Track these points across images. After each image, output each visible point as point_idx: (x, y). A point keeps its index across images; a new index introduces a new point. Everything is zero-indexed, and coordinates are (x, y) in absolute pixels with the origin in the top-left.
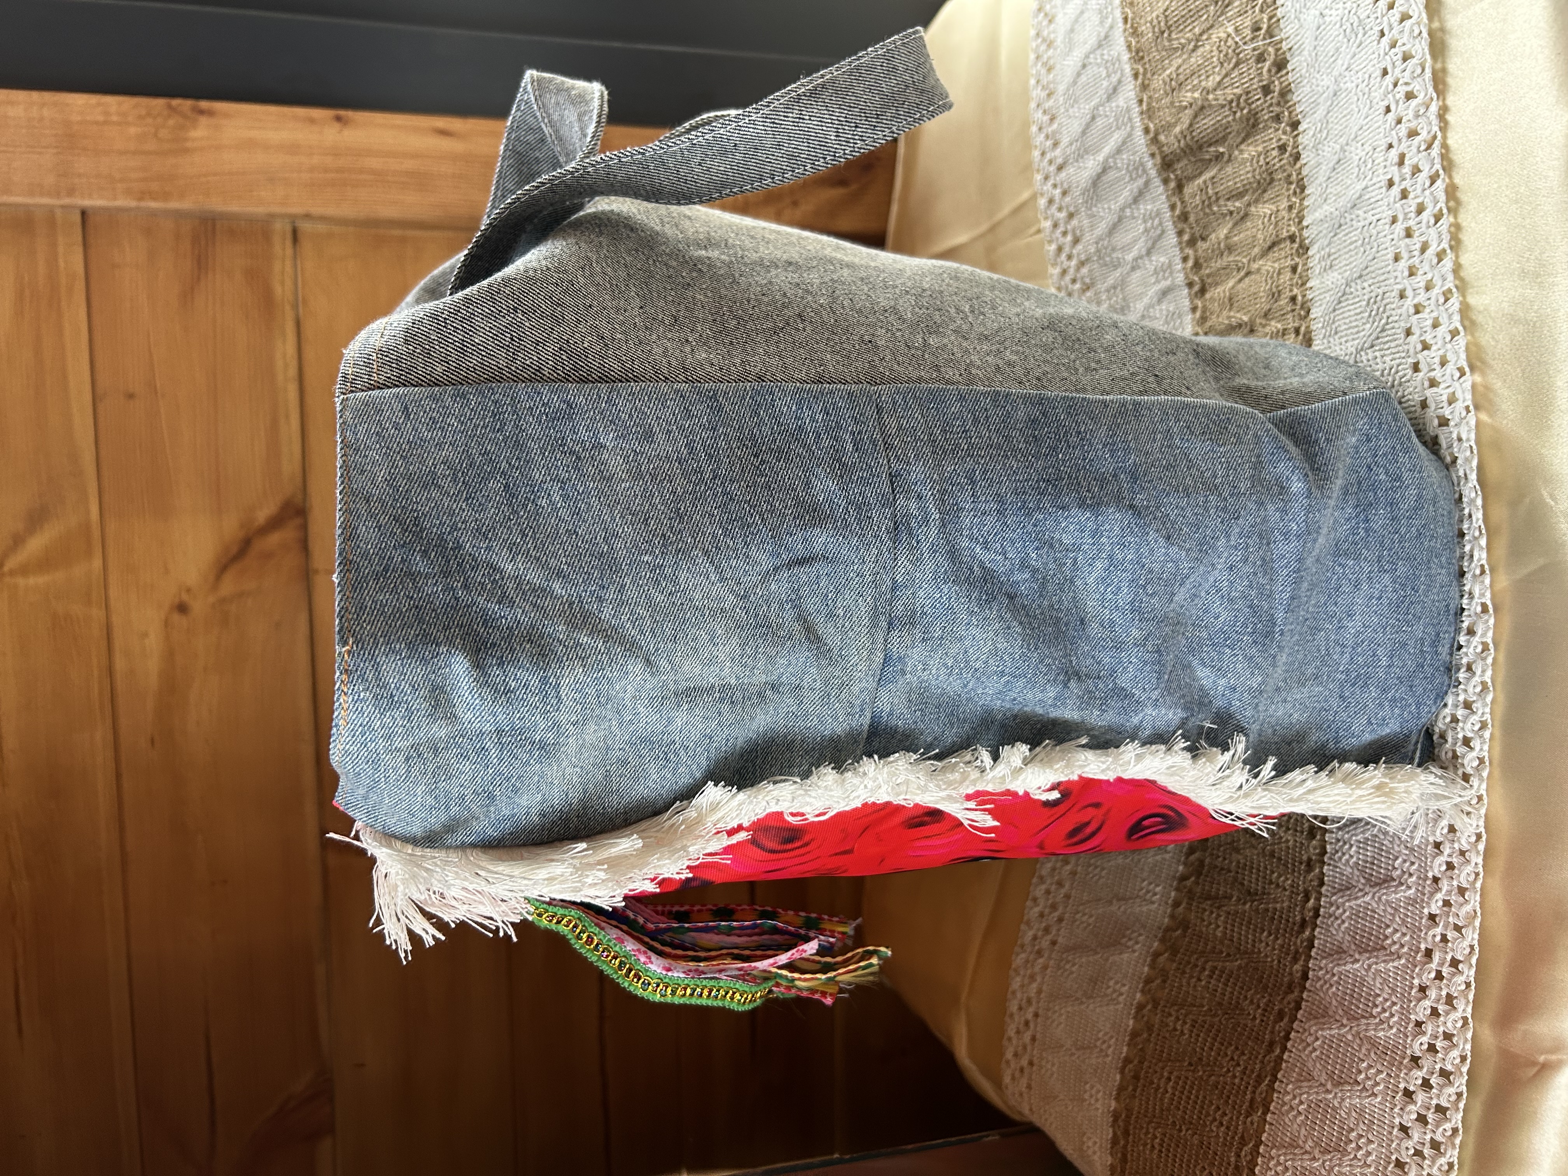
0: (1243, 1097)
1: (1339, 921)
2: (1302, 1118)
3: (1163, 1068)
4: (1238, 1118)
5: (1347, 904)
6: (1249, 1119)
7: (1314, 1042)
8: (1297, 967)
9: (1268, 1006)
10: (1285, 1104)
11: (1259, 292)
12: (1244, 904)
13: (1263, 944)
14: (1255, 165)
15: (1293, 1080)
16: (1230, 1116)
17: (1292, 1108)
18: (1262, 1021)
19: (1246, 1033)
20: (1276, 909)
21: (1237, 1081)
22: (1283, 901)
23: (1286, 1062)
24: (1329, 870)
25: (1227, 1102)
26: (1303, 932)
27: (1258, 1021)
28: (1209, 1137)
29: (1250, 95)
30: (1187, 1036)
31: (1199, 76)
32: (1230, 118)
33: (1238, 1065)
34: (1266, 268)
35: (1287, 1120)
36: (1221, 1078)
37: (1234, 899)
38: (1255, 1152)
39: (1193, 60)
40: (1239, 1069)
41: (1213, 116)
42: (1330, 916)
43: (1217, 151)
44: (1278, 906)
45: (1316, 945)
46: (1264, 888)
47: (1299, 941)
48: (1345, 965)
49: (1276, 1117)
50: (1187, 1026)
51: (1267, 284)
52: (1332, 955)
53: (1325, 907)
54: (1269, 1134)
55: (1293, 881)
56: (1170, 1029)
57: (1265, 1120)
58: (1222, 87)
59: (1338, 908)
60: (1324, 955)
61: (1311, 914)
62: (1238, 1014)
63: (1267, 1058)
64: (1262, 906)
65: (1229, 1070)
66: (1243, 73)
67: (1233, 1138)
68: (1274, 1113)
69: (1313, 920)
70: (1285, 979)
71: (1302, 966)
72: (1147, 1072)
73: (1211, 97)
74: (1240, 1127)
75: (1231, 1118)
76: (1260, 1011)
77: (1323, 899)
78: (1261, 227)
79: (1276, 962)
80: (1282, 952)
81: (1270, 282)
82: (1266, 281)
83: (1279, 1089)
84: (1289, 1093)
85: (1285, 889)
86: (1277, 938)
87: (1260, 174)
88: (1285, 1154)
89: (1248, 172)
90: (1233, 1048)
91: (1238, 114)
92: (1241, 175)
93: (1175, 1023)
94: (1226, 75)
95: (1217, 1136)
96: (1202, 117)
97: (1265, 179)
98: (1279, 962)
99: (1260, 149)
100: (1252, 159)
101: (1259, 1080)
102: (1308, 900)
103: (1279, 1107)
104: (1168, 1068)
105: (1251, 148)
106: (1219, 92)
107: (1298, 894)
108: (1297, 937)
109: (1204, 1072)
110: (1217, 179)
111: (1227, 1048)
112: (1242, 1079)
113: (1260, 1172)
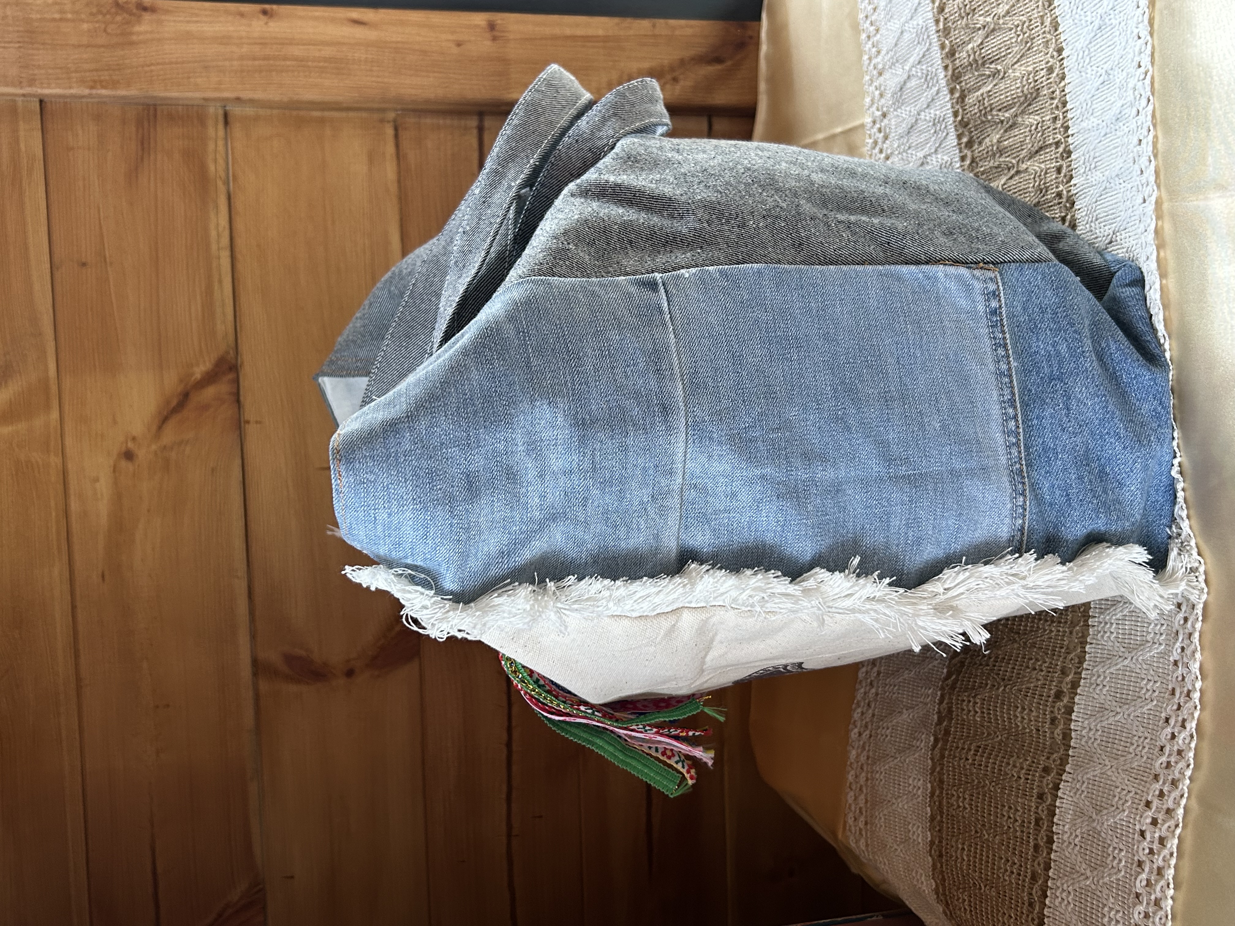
1: (1101, 687)
3: (957, 841)
4: (1026, 863)
5: (1107, 671)
14: (1025, 82)
19: (1013, 793)
24: (1092, 648)
27: (1022, 780)
29: (1031, 23)
30: (969, 809)
32: (1014, 40)
34: (1034, 168)
36: (1005, 836)
40: (1017, 824)
42: (1092, 684)
48: (1107, 719)
49: (1058, 854)
50: (967, 801)
51: (1035, 182)
52: (1095, 715)
53: (1086, 679)
56: (955, 807)
57: (1050, 859)
59: (1099, 676)
68: (1056, 852)
72: (946, 849)
77: (1084, 672)
78: (1028, 134)
81: (1038, 179)
82: (1034, 178)
87: (1028, 90)
89: (1017, 88)
92: (1011, 90)
93: (957, 801)
97: (1032, 94)
99: (1030, 69)
100: (1023, 77)
104: (960, 840)
105: (1022, 68)
109: (989, 835)
110: (990, 94)
111: (1002, 810)
112: (1022, 832)
113: (1051, 902)
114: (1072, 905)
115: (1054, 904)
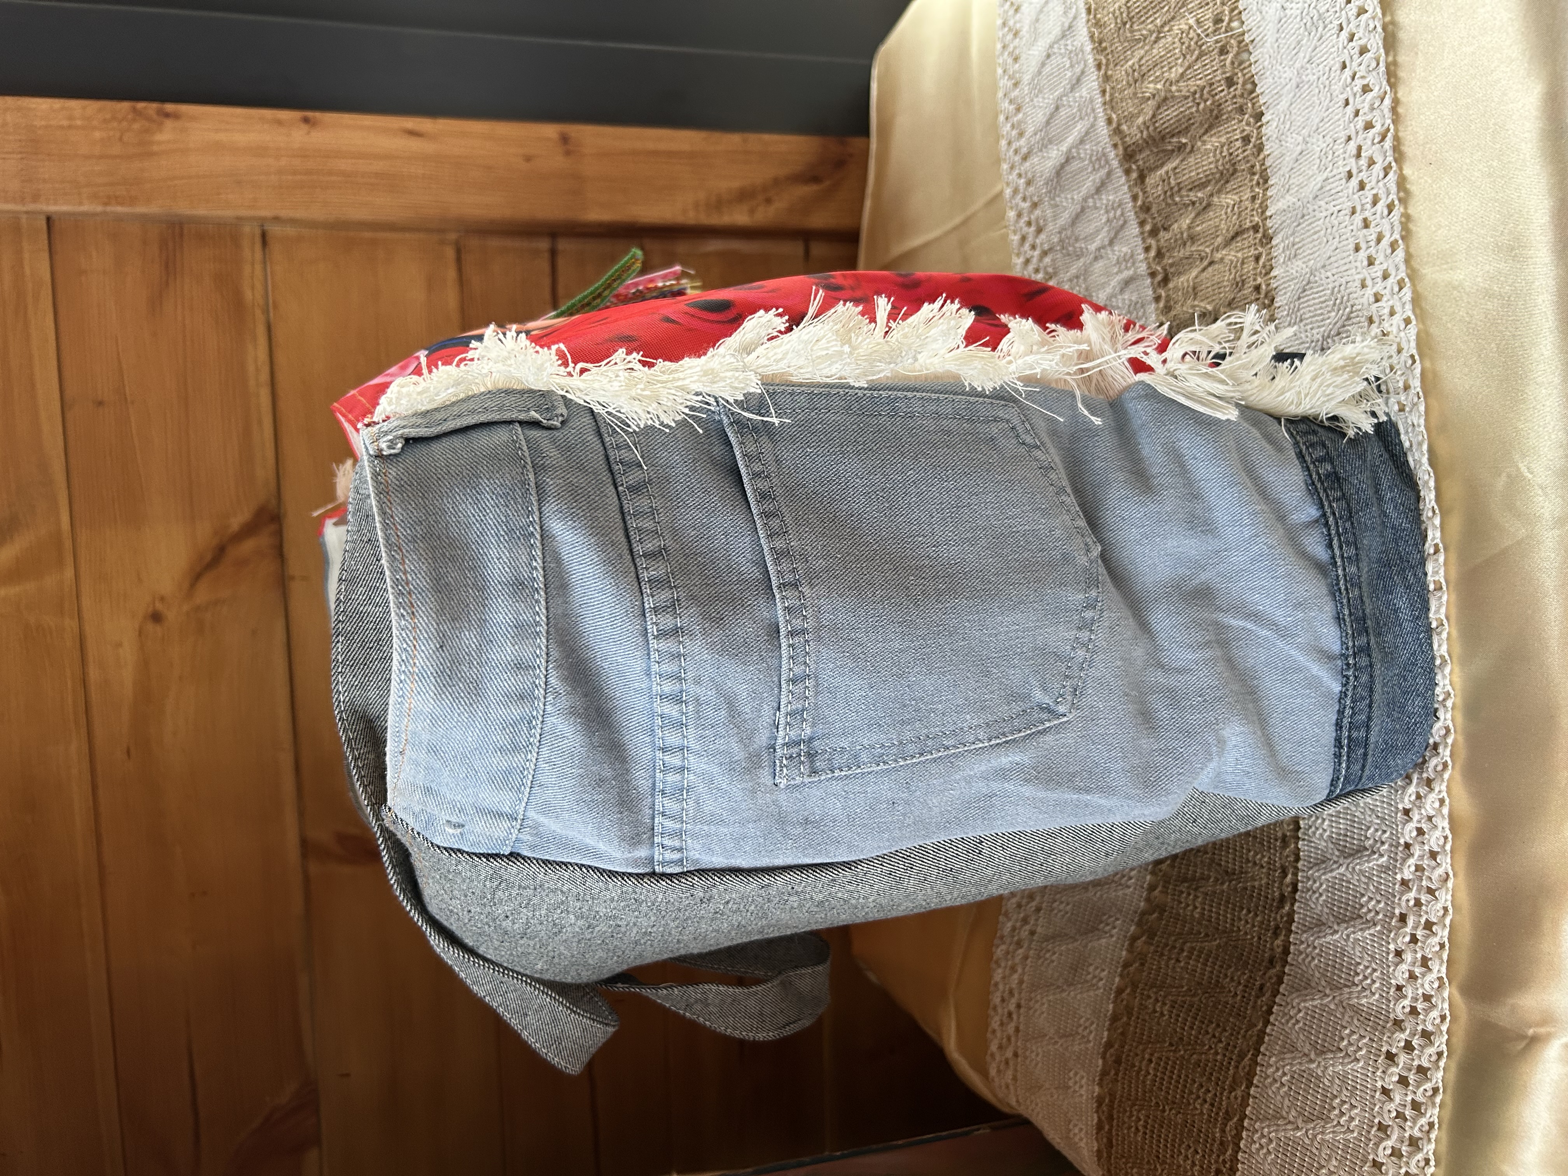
0: (1226, 1072)
1: (1317, 895)
2: (1285, 1089)
3: (1144, 1051)
4: (1221, 1094)
5: (1323, 877)
6: (1233, 1094)
7: (1297, 1014)
8: (1278, 942)
9: (1249, 982)
10: (1268, 1077)
11: (1223, 281)
12: (1222, 884)
13: (1243, 922)
14: (1218, 156)
15: (1276, 1052)
16: (1213, 1092)
17: (1275, 1081)
18: (1244, 997)
19: (1227, 1010)
20: (1254, 887)
21: (1219, 1057)
22: (1261, 879)
23: (1269, 1035)
24: (1304, 845)
25: (1209, 1079)
26: (1283, 907)
27: (1239, 998)
28: (1194, 1115)
29: (1213, 87)
30: (1167, 1017)
31: (1162, 67)
32: (1194, 109)
33: (1221, 1041)
34: (1230, 257)
35: (1270, 1093)
36: (1204, 1056)
37: (1211, 880)
38: (1240, 1127)
39: (1155, 51)
40: (1221, 1045)
41: (1176, 107)
42: (1308, 890)
43: (1180, 142)
44: (1256, 884)
45: (1296, 920)
46: (1242, 867)
47: (1278, 917)
48: (1325, 937)
49: (1259, 1090)
50: (1167, 1007)
51: (1230, 274)
52: (1312, 928)
53: (1302, 882)
54: (1254, 1108)
55: (1270, 858)
56: (1150, 1011)
57: (1249, 1094)
58: (1185, 79)
59: (1315, 882)
60: (1304, 929)
61: (1289, 889)
62: (1219, 992)
63: (1250, 1033)
64: (1241, 885)
65: (1210, 1048)
66: (1205, 65)
67: (1217, 1114)
68: (1257, 1087)
69: (1292, 895)
70: (1266, 955)
71: (1283, 941)
72: (1128, 1055)
73: (1174, 88)
74: (1224, 1103)
75: (1215, 1095)
76: (1241, 987)
77: (1300, 874)
78: (1224, 217)
79: (1255, 939)
80: (1262, 929)
81: (1233, 271)
82: (1230, 270)
83: (1262, 1062)
84: (1272, 1066)
85: (1262, 867)
86: (1256, 915)
87: (1223, 164)
88: (1269, 1126)
89: (1210, 163)
90: (1214, 1025)
91: (1202, 106)
92: (1203, 166)
93: (1155, 1005)
94: (1189, 67)
95: (1202, 1113)
96: (1165, 108)
97: (1228, 170)
98: (1260, 938)
99: (1223, 139)
100: (1216, 150)
101: (1242, 1056)
102: (1286, 876)
103: (1262, 1080)
104: (1149, 1050)
105: (1214, 139)
106: (1181, 84)
107: (1276, 871)
108: (1277, 913)
109: (1185, 1051)
110: (1177, 171)
111: (1208, 1026)
112: (1224, 1055)
113: (1245, 1146)
114: (1273, 1156)
115: (1250, 1150)
